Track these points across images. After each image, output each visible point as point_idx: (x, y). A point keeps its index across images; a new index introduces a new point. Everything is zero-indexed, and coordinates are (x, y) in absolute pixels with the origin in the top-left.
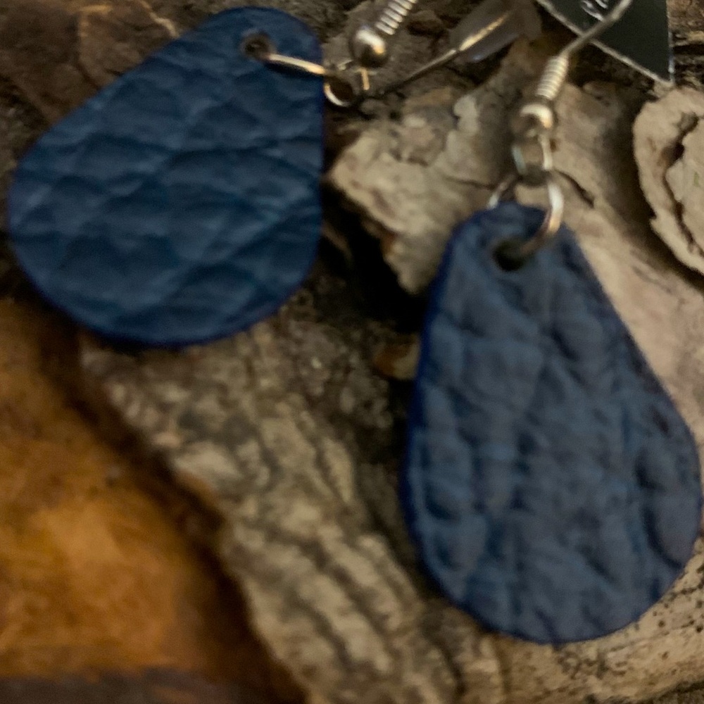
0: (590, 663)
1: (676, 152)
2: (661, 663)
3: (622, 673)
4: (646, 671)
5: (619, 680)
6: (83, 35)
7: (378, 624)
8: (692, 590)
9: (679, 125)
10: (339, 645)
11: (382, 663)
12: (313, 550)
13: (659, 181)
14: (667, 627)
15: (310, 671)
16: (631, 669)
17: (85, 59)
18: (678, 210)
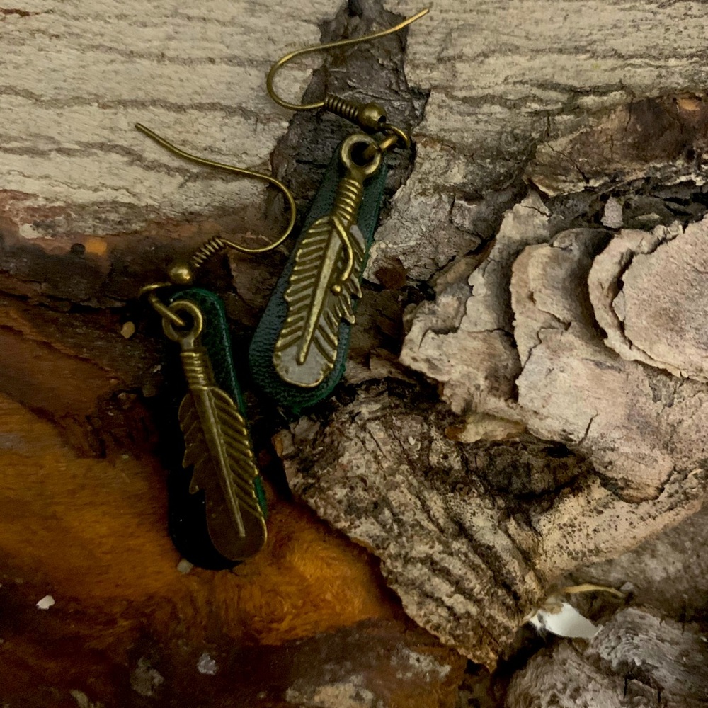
0: (590, 551)
1: (617, 286)
2: (632, 541)
3: (610, 552)
5: (608, 554)
6: (234, 274)
7: (468, 594)
9: (620, 263)
10: (450, 609)
11: (474, 610)
12: (429, 561)
13: (608, 308)
14: (635, 523)
15: (437, 627)
17: (241, 291)
18: (622, 326)
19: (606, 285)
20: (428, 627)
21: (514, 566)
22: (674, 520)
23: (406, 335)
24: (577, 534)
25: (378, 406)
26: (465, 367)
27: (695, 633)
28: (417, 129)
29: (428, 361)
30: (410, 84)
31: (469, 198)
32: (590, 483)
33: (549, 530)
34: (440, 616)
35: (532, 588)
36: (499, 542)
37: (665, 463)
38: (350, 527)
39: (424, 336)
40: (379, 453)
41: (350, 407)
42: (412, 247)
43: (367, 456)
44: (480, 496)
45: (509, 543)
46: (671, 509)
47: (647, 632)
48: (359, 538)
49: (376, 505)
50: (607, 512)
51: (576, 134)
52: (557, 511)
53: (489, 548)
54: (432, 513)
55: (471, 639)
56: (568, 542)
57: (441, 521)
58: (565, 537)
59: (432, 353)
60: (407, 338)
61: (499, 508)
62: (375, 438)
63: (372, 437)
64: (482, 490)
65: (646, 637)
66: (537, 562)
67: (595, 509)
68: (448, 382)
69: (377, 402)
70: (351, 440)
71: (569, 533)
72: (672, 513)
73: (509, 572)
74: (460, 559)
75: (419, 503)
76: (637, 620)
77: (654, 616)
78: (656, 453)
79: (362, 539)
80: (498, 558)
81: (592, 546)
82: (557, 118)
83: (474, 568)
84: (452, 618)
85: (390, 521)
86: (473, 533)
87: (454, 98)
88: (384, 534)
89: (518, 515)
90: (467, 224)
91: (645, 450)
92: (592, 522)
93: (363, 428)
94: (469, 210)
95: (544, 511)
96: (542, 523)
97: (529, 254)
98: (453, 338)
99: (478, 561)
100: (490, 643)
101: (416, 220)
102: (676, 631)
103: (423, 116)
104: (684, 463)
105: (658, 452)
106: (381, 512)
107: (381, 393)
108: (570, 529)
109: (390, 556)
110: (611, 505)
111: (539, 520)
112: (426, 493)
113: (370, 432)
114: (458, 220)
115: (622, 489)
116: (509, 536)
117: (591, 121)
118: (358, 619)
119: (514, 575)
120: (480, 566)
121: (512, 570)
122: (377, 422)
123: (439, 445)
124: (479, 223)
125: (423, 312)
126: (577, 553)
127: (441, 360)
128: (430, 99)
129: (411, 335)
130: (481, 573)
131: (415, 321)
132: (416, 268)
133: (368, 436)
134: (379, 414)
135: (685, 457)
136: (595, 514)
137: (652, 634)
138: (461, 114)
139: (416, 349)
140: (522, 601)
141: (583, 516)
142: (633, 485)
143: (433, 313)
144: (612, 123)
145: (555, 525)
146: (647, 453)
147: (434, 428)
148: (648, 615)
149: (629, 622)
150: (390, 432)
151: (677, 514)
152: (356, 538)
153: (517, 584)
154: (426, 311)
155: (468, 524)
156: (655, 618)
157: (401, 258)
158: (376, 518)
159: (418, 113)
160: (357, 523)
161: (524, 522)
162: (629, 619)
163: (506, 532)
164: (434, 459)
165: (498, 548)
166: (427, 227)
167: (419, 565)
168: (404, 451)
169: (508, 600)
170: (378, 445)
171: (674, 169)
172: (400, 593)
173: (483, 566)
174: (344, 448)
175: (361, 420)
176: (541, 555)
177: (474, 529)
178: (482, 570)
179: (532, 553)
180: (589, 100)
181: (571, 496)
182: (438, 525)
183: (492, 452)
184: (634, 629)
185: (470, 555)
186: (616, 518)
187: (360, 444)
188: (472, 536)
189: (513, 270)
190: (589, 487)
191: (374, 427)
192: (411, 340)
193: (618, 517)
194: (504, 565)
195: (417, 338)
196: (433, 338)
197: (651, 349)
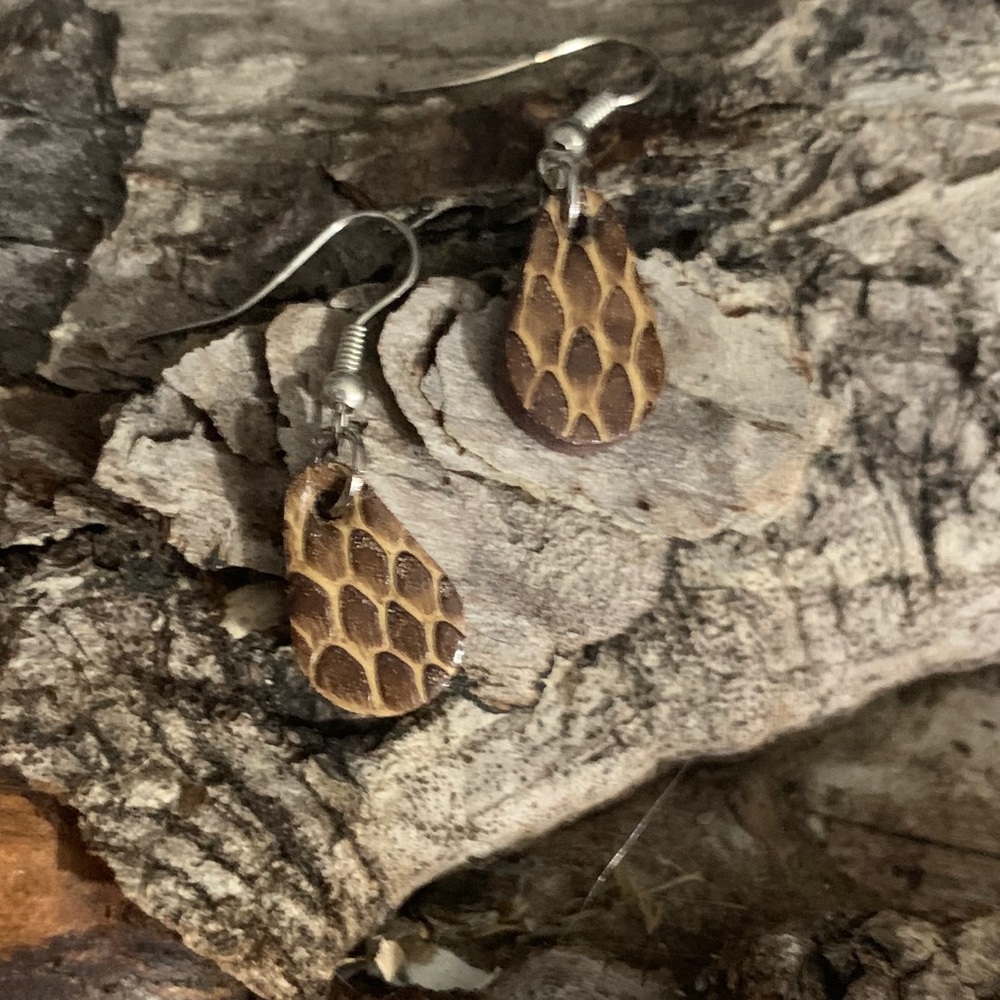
0: (459, 829)
1: (429, 358)
2: (532, 812)
3: (495, 831)
4: (520, 823)
8: (554, 739)
12: (164, 816)
14: (530, 781)
16: (503, 825)
18: (439, 418)
19: (411, 356)
20: (160, 917)
21: (313, 831)
22: (605, 783)
23: (105, 442)
24: (431, 795)
25: (77, 581)
26: (205, 493)
27: (665, 984)
28: (129, 162)
29: (142, 481)
30: (122, 104)
31: (208, 252)
32: (445, 707)
33: (380, 782)
34: (181, 898)
35: (349, 870)
36: (288, 792)
37: (538, 643)
38: (26, 762)
39: (133, 444)
40: (80, 655)
41: (27, 582)
42: (123, 329)
43: (60, 661)
44: (256, 724)
45: (307, 794)
46: (595, 759)
47: (579, 981)
48: (41, 779)
49: (70, 730)
50: (480, 759)
51: (371, 158)
52: (392, 751)
53: (270, 800)
54: (170, 743)
55: (240, 943)
56: (415, 807)
57: (186, 758)
58: (409, 797)
59: (147, 469)
60: (107, 446)
61: (291, 744)
62: (75, 633)
63: (68, 632)
64: (260, 716)
65: (577, 988)
66: (359, 832)
67: (460, 753)
68: (178, 515)
69: (74, 574)
70: (31, 636)
71: (416, 791)
72: (598, 768)
73: (305, 838)
74: (217, 811)
75: (148, 729)
76: (565, 966)
77: (594, 958)
78: (523, 622)
79: (46, 780)
80: (285, 815)
81: (461, 820)
82: (343, 137)
83: (240, 824)
84: (202, 903)
85: (94, 752)
86: (243, 778)
87: (189, 119)
88: (83, 771)
89: (323, 756)
90: (207, 289)
91: (503, 619)
92: (456, 777)
93: (54, 618)
94: (208, 268)
95: (368, 750)
96: (367, 770)
97: (293, 315)
98: (182, 445)
99: (249, 816)
100: (279, 963)
101: (131, 289)
102: (632, 981)
103: (138, 145)
104: (571, 641)
105: (525, 623)
106: (81, 738)
107: (80, 558)
108: (418, 785)
109: (95, 808)
110: (485, 748)
111: (361, 766)
112: (158, 713)
113: (64, 625)
114: (191, 283)
115: (475, 685)
116: (308, 785)
117: (394, 138)
118: (50, 934)
119: (314, 843)
120: (249, 824)
121: (310, 835)
122: (78, 609)
123: (184, 645)
124: (224, 286)
125: (132, 410)
126: (435, 829)
127: (163, 480)
128: (150, 121)
129: (112, 444)
130: (253, 834)
131: (119, 422)
132: (131, 361)
133: (62, 632)
134: (79, 596)
135: (572, 631)
136: (460, 762)
137: (589, 985)
138: (199, 140)
139: (121, 464)
140: (334, 895)
141: (440, 764)
142: (493, 680)
143: (150, 410)
144: (425, 143)
145: (389, 775)
146: (508, 622)
147: (175, 618)
148: (584, 958)
149: (550, 970)
150: (101, 626)
151: (606, 771)
152: (36, 781)
153: (319, 859)
154: (138, 407)
155: (236, 766)
156: (595, 963)
157: (105, 344)
158: (72, 749)
159: (132, 142)
160: (38, 755)
161: (335, 767)
162: (550, 965)
163: (302, 778)
164: (176, 665)
165: (288, 802)
166: (148, 298)
167: (146, 820)
168: (125, 656)
169: (304, 884)
170: (79, 646)
171: (516, 195)
172: (114, 864)
173: (258, 824)
174: (18, 647)
175: (48, 604)
176: (366, 822)
177: (247, 773)
178: (257, 830)
179: (348, 815)
180: (392, 112)
181: (415, 728)
182: (181, 763)
183: (277, 656)
184: (557, 978)
185: (237, 808)
186: (496, 769)
187: (47, 643)
188: (242, 782)
189: (268, 337)
190: (443, 714)
191: (73, 617)
192: (113, 451)
193: (500, 766)
194: (297, 826)
195: (123, 447)
196: (150, 447)
197: (492, 455)
